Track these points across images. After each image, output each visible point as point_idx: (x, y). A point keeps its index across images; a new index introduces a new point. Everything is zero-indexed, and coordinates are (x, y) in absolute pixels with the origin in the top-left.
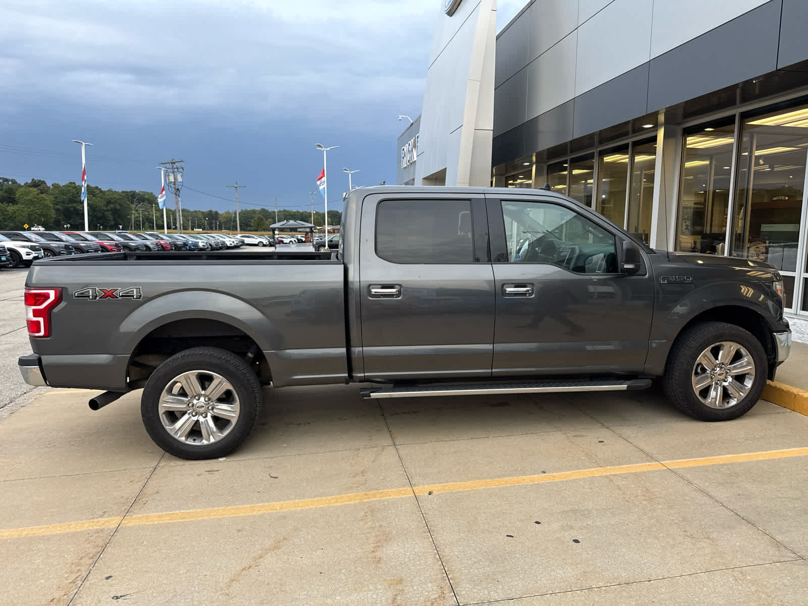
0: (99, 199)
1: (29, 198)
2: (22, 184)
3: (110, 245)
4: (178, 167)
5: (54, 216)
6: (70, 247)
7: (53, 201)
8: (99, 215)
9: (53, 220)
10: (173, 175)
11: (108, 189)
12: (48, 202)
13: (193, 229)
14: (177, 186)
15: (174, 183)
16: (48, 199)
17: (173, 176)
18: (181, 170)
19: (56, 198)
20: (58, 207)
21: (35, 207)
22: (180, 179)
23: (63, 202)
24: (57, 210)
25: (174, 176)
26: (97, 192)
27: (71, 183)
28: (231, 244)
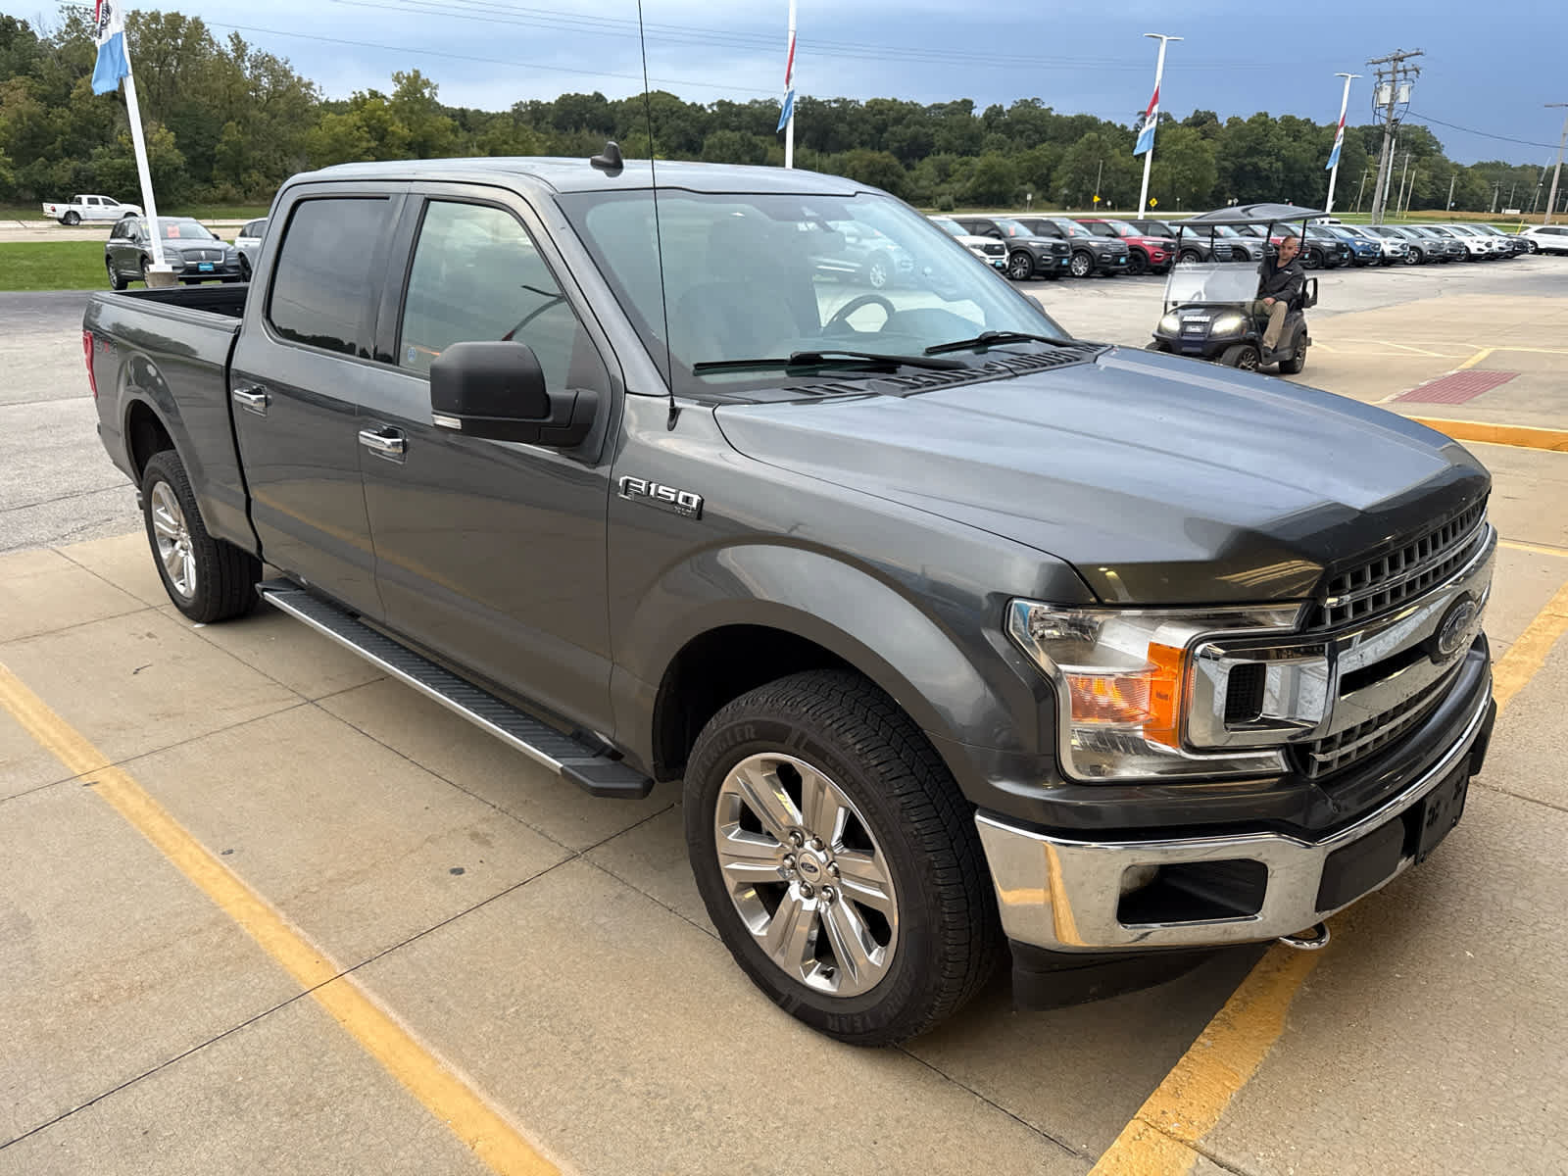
0: (1306, 145)
1: (1179, 147)
2: (1180, 121)
3: (1154, 246)
4: (1407, 68)
5: (1214, 183)
6: (1063, 248)
7: (1219, 152)
8: (1298, 178)
9: (1213, 189)
10: (1389, 88)
11: (1329, 123)
12: (1208, 156)
13: (1498, 211)
14: (1394, 112)
15: (1390, 107)
16: (1211, 149)
17: (1389, 91)
18: (1411, 74)
19: (1225, 147)
20: (1226, 164)
21: (1185, 165)
22: (1404, 96)
23: (1236, 155)
24: (1224, 169)
25: (1393, 90)
26: (1305, 129)
27: (1260, 114)
28: (1479, 250)
